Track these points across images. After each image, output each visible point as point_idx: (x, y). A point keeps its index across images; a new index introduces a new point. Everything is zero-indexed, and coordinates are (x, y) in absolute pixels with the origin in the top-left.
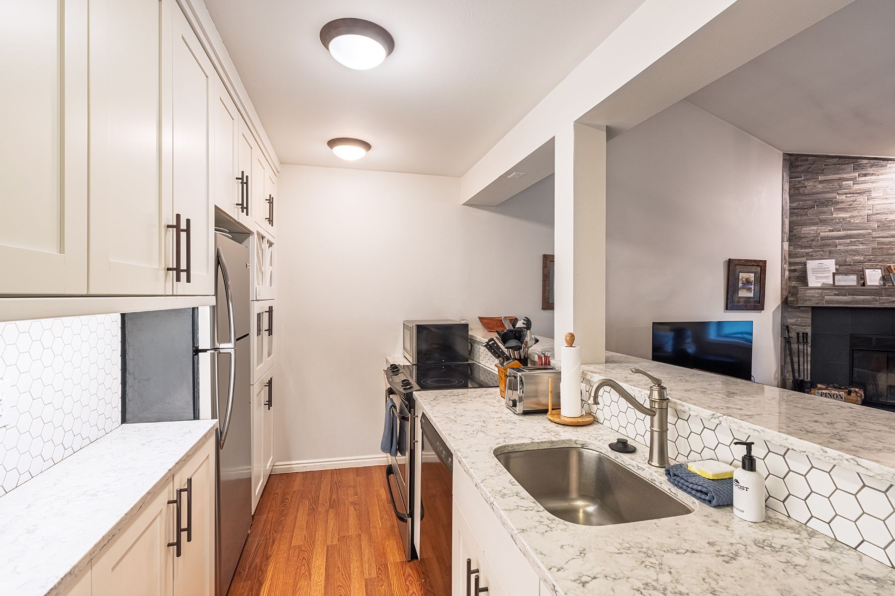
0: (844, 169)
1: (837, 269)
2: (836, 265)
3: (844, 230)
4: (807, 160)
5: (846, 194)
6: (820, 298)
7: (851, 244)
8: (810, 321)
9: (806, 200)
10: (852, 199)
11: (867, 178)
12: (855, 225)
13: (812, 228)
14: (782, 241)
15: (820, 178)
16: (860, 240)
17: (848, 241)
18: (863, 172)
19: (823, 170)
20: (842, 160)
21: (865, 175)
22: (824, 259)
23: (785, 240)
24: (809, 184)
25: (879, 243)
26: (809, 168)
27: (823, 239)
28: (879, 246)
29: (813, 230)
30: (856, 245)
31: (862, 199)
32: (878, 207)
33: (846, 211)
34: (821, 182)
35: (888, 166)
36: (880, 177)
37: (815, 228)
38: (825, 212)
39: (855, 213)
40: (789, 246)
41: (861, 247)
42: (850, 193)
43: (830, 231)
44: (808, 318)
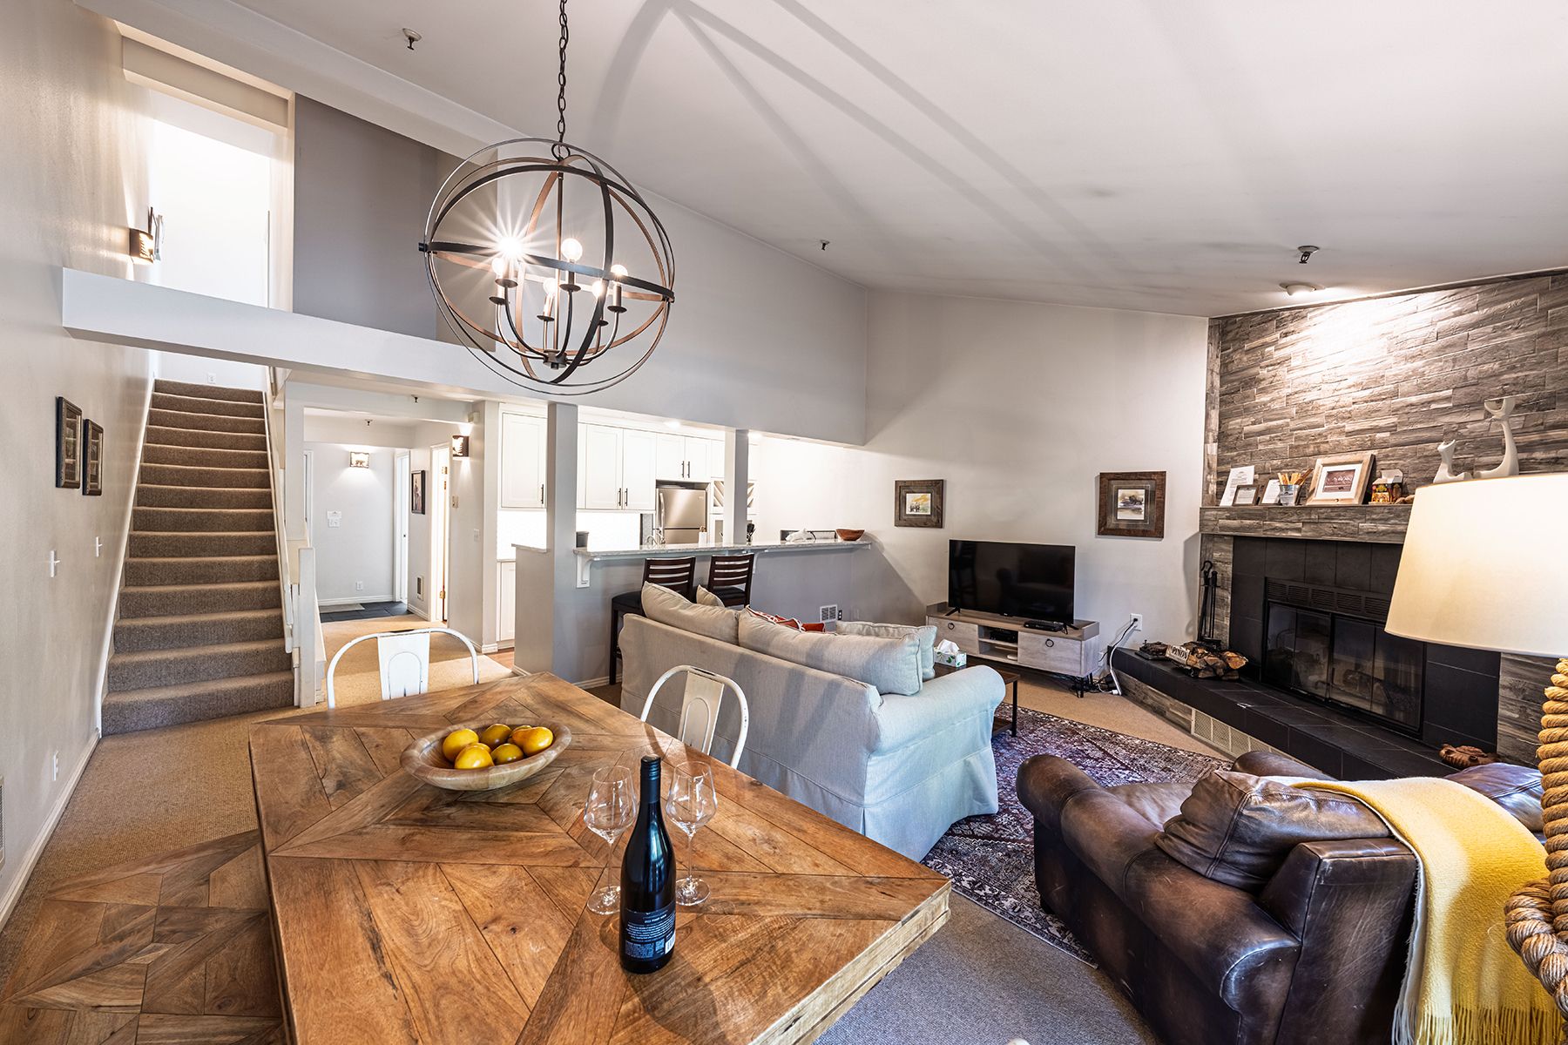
0: (1266, 330)
1: (1255, 480)
2: (1255, 473)
3: (1266, 421)
4: (1236, 322)
5: (1267, 366)
6: (1215, 523)
7: (1271, 441)
8: (1230, 556)
9: (1233, 381)
10: (1273, 373)
11: (1288, 339)
12: (1274, 412)
13: (1237, 421)
14: (1206, 442)
15: (1247, 347)
16: (1279, 434)
17: (1267, 437)
18: (1285, 331)
19: (1248, 334)
20: (1266, 315)
21: (1286, 335)
22: (1246, 465)
23: (1211, 439)
24: (1236, 356)
25: (1298, 438)
26: (1237, 333)
27: (1248, 435)
28: (1297, 444)
29: (1237, 423)
30: (1275, 443)
31: (1282, 371)
32: (1296, 382)
33: (1267, 393)
34: (1247, 352)
35: (1309, 315)
36: (1301, 335)
37: (1239, 420)
38: (1248, 397)
39: (1275, 394)
40: (1218, 448)
41: (1280, 445)
42: (1272, 365)
43: (1254, 423)
44: (1229, 551)
